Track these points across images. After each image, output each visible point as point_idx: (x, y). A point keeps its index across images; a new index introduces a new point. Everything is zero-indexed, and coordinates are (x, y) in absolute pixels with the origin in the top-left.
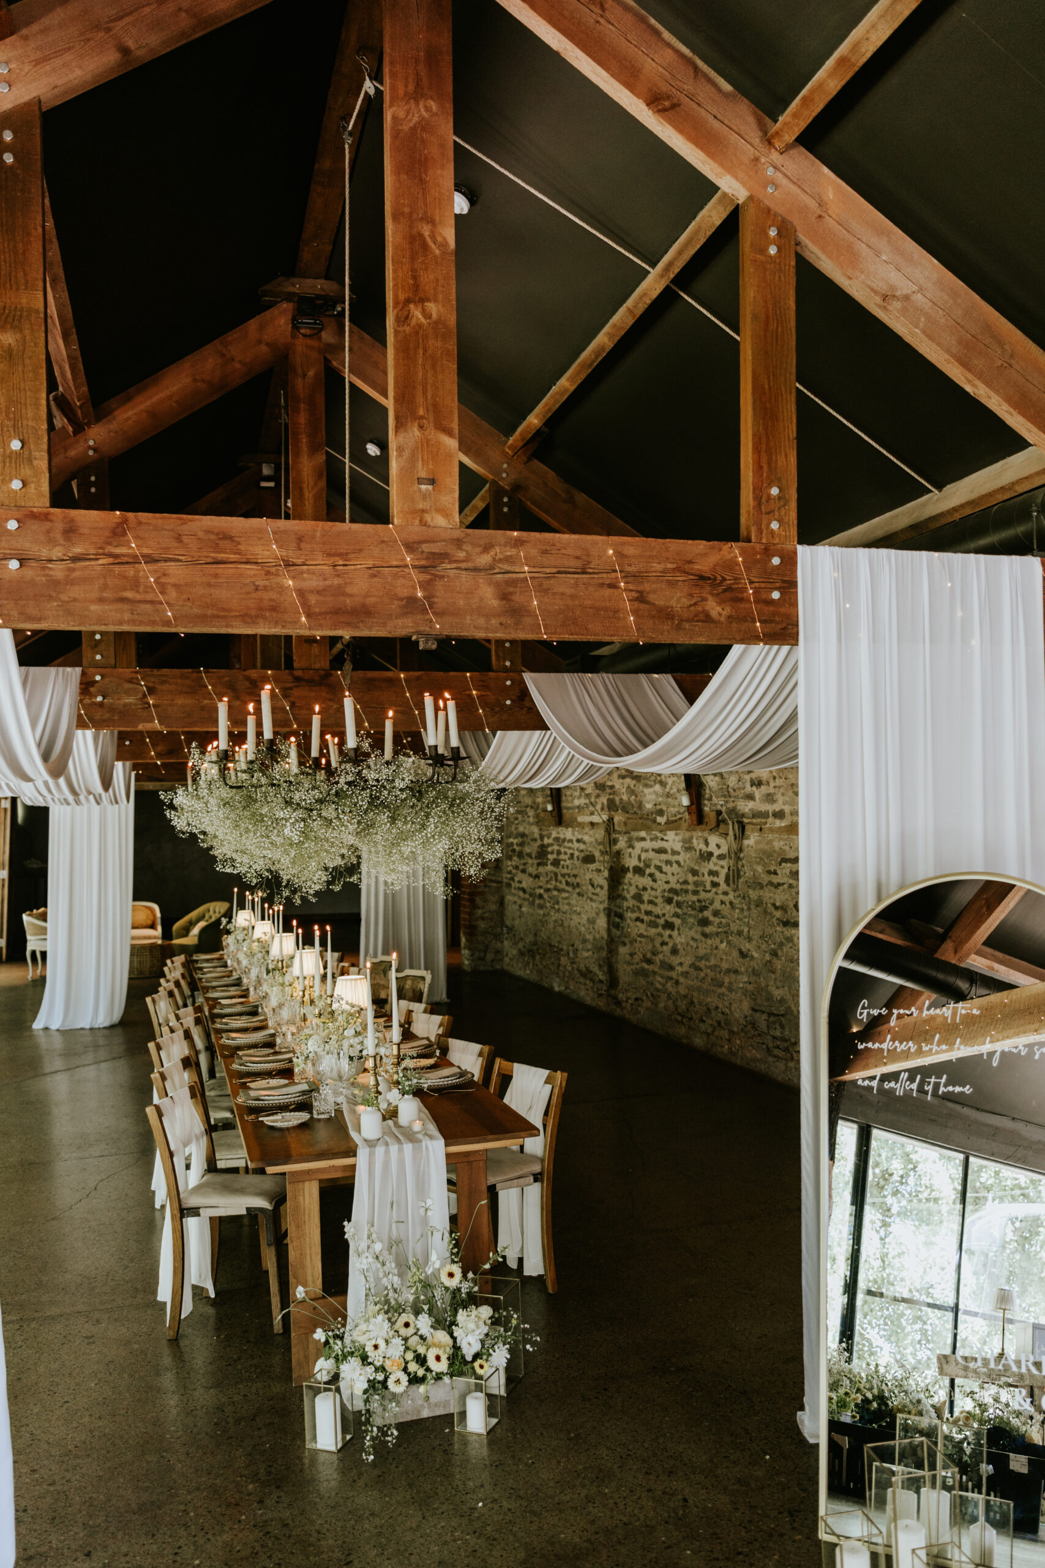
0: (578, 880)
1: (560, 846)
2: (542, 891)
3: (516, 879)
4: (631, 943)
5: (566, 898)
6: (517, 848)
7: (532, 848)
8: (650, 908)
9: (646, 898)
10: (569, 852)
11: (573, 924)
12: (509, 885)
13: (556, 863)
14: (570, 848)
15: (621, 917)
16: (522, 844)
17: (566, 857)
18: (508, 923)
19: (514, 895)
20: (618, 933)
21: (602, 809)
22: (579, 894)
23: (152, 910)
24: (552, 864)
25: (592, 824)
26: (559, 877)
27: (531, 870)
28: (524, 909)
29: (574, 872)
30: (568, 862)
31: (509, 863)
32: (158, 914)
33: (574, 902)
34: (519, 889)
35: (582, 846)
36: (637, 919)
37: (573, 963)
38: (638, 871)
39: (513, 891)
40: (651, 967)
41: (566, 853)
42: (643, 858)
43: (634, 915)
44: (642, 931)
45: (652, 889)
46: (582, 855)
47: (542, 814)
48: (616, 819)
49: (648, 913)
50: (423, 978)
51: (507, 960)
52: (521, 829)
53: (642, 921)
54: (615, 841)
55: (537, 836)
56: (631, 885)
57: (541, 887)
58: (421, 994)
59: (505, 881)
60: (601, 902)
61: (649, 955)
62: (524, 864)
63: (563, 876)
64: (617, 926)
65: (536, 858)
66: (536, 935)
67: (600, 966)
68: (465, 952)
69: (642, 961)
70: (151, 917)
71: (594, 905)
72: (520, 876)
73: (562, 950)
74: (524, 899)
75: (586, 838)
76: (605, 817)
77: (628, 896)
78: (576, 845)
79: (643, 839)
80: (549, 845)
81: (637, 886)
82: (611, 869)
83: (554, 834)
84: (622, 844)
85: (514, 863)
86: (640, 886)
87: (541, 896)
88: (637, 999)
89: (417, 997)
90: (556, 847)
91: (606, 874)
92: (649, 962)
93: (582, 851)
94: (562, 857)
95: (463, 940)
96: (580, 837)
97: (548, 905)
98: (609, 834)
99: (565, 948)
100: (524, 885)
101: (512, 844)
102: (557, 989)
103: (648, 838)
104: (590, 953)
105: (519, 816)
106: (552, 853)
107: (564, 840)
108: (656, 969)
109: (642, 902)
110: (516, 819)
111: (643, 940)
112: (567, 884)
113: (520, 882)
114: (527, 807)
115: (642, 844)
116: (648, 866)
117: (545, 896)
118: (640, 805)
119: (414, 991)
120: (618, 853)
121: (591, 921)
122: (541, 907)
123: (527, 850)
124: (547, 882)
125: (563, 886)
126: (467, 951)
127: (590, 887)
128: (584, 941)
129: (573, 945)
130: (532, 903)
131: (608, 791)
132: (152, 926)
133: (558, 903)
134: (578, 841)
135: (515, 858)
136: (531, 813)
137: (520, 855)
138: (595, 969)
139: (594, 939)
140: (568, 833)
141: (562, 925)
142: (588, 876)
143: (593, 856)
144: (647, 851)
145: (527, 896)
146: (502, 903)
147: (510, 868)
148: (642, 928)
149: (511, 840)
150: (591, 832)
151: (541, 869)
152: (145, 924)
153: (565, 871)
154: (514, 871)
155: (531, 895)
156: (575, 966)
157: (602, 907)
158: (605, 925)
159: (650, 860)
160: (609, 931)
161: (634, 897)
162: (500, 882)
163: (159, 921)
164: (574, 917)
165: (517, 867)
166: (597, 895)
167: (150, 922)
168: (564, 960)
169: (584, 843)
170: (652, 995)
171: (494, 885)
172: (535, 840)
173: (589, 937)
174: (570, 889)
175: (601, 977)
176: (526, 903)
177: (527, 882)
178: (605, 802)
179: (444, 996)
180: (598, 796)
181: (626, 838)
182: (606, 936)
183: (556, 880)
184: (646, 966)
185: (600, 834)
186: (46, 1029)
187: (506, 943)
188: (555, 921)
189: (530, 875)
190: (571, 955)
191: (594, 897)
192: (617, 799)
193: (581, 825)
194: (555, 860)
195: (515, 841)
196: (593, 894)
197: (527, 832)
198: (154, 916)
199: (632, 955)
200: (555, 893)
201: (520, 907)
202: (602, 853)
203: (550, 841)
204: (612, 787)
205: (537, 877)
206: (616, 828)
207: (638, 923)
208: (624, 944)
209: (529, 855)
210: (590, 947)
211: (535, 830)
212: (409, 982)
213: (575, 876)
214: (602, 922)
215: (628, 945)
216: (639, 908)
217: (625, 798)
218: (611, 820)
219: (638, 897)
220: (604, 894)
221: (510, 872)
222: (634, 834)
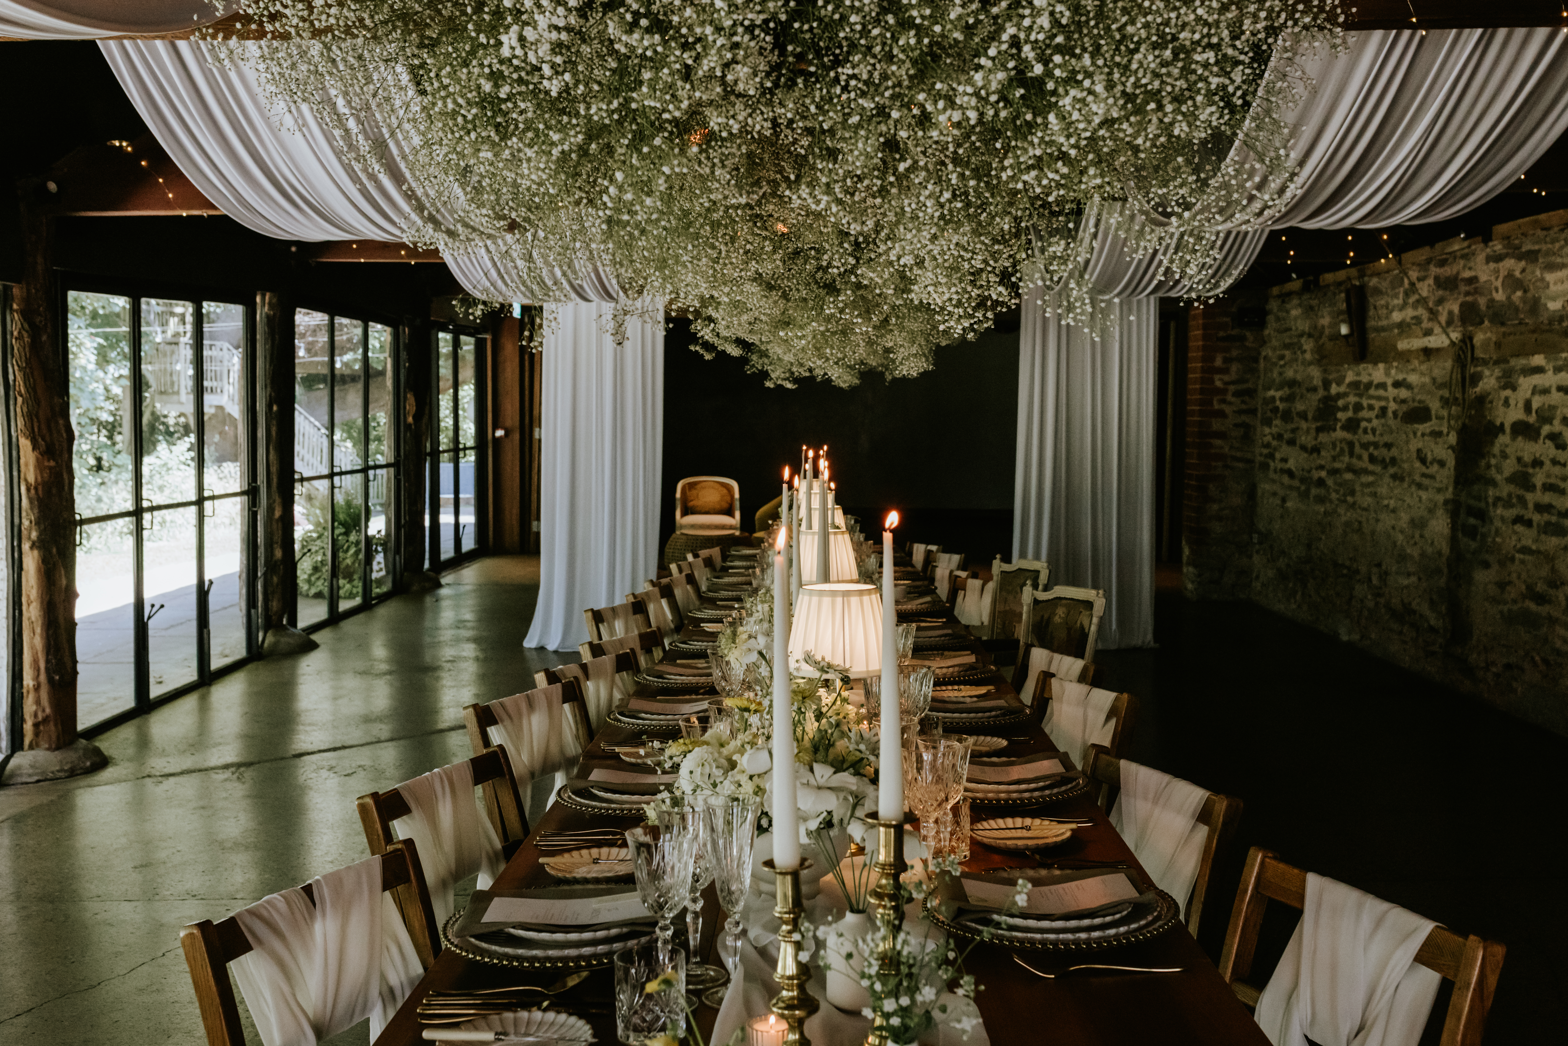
0: (1394, 452)
1: (1360, 396)
2: (1323, 474)
3: (1278, 456)
4: (1502, 563)
5: (1369, 485)
6: (1281, 406)
7: (1308, 403)
8: (1547, 498)
9: (1539, 479)
10: (1378, 404)
11: (1380, 527)
12: (1265, 467)
13: (1352, 425)
14: (1379, 398)
15: (1482, 515)
16: (1290, 399)
17: (1372, 414)
18: (1261, 526)
19: (1274, 481)
20: (1473, 545)
21: (1449, 323)
22: (1394, 477)
23: (729, 489)
24: (1344, 428)
25: (1428, 353)
26: (1357, 449)
27: (1306, 439)
28: (1289, 504)
29: (1387, 438)
30: (1375, 422)
31: (1267, 430)
32: (737, 495)
33: (1383, 490)
34: (1282, 471)
35: (1404, 393)
36: (1518, 520)
37: (1379, 595)
38: (1522, 430)
39: (1272, 475)
40: (1544, 610)
41: (1371, 408)
42: (1535, 405)
43: (1511, 513)
44: (1528, 542)
45: (1555, 462)
46: (1405, 408)
47: (1329, 345)
48: (1479, 338)
49: (1540, 508)
50: (1089, 605)
51: (1257, 585)
52: (1290, 373)
53: (1529, 523)
54: (1476, 379)
55: (1317, 382)
56: (1504, 456)
57: (1322, 467)
58: (1084, 636)
59: (1259, 459)
60: (1439, 490)
61: (1540, 587)
62: (1294, 431)
63: (1365, 446)
64: (1472, 533)
65: (1315, 419)
66: (1309, 546)
67: (1432, 602)
68: (1189, 570)
69: (1524, 597)
70: (728, 499)
71: (1424, 495)
72: (1285, 450)
73: (1357, 572)
74: (1291, 488)
75: (1413, 378)
76: (1455, 336)
77: (1498, 477)
78: (1392, 392)
79: (1539, 370)
80: (1339, 396)
81: (1519, 460)
82: (1463, 432)
83: (1350, 377)
84: (1489, 381)
85: (1274, 430)
86: (1527, 458)
87: (1321, 482)
88: (1508, 667)
89: (1075, 647)
90: (1352, 399)
91: (1453, 439)
92: (1541, 599)
93: (1403, 401)
94: (1364, 414)
95: (1186, 551)
96: (1400, 377)
97: (1334, 496)
98: (1463, 367)
99: (1363, 569)
100: (1291, 464)
101: (1273, 398)
102: (1345, 638)
103: (1550, 367)
104: (1413, 579)
105: (1287, 353)
106: (1345, 408)
107: (1369, 385)
108: (1556, 614)
109: (1532, 488)
110: (1282, 357)
111: (1528, 558)
112: (1372, 459)
113: (1284, 460)
114: (1301, 335)
115: (1537, 380)
116: (1549, 420)
117: (1330, 482)
118: (1535, 306)
119: (1069, 629)
120: (1482, 400)
121: (1418, 524)
122: (1321, 500)
123: (1300, 406)
124: (1334, 458)
125: (1365, 464)
126: (1191, 569)
127: (1418, 464)
128: (1403, 557)
129: (1379, 565)
130: (1304, 495)
131: (1463, 288)
132: (729, 512)
133: (1353, 493)
134: (1397, 384)
135: (1277, 422)
136: (1308, 345)
137: (1287, 416)
138: (1425, 609)
139: (1423, 555)
140: (1378, 373)
141: (1359, 530)
142: (1415, 444)
143: (1427, 410)
144: (1546, 391)
145: (1296, 483)
146: (1251, 494)
147: (1268, 438)
148: (1528, 537)
149: (1272, 393)
150: (1424, 367)
151: (1323, 438)
152: (718, 507)
153: (1370, 437)
154: (1275, 443)
155: (1303, 480)
156: (1382, 600)
157: (1440, 498)
158: (1447, 531)
159: (1553, 408)
160: (1453, 540)
161: (1511, 480)
162: (1250, 461)
163: (737, 504)
164: (1383, 516)
165: (1279, 437)
166: (1432, 477)
167: (725, 505)
168: (1360, 590)
169: (1409, 387)
170: (1545, 661)
171: (1240, 465)
172: (1314, 389)
173: (1415, 552)
174: (1378, 469)
175: (1433, 622)
176: (1295, 494)
177: (1295, 460)
178: (1456, 309)
179: (1150, 637)
180: (1440, 301)
181: (1497, 372)
182: (1446, 550)
183: (1351, 454)
184: (1532, 606)
185: (1443, 368)
186: (541, 649)
187: (1256, 558)
188: (1347, 524)
189: (1303, 448)
190: (1375, 581)
191: (1426, 481)
192: (1482, 301)
193: (1405, 357)
194: (1350, 420)
195: (1278, 394)
196: (1424, 475)
197: (1299, 377)
198: (732, 496)
199: (1502, 585)
200: (1348, 476)
201: (1284, 500)
202: (1446, 402)
203: (1342, 389)
204: (1473, 280)
205: (1316, 450)
206: (1479, 354)
207: (1519, 528)
208: (1487, 565)
209: (1303, 416)
210: (1412, 568)
211: (1315, 373)
212: (1061, 612)
213: (1388, 446)
214: (1440, 525)
215: (1495, 567)
216: (1522, 501)
217: (1500, 296)
218: (1467, 340)
219: (1522, 480)
220: (1445, 475)
221: (1268, 446)
222: (1519, 363)
